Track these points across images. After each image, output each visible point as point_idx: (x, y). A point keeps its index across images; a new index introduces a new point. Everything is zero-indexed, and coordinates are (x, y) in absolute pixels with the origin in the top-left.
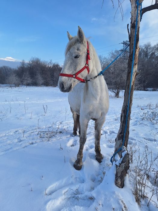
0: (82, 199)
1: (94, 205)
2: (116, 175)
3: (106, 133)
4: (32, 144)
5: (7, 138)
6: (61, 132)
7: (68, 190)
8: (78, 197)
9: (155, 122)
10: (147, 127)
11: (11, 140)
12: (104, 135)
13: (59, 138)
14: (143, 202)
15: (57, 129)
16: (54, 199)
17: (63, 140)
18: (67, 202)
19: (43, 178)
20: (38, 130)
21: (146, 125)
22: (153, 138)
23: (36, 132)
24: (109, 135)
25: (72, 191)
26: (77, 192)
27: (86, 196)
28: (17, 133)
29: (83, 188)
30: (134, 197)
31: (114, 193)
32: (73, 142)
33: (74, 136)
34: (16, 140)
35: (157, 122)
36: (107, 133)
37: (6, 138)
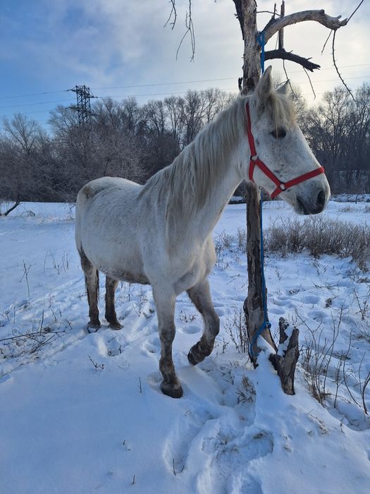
0: (242, 446)
1: (278, 443)
7: (204, 443)
13: (62, 345)
17: (76, 347)
18: (219, 466)
25: (212, 441)
26: (224, 438)
27: (248, 436)
29: (230, 426)
31: (292, 407)
32: (107, 345)
33: (95, 330)
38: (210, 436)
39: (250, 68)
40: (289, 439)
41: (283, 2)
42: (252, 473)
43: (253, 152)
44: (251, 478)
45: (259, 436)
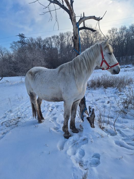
1: (89, 141)
7: (69, 143)
8: (77, 142)
18: (73, 148)
25: (71, 142)
26: (74, 141)
27: (81, 140)
29: (76, 138)
31: (93, 131)
38: (70, 141)
39: (75, 33)
40: (92, 139)
41: (84, 13)
44: (82, 149)
45: (84, 140)
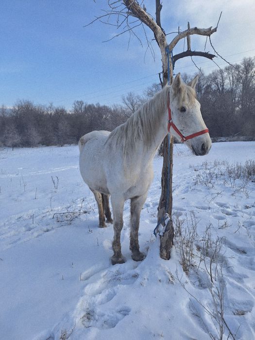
0: (124, 279)
1: (139, 280)
2: (161, 247)
3: (148, 206)
4: (48, 231)
5: (9, 228)
6: (85, 212)
7: (107, 273)
8: (120, 277)
9: (210, 185)
10: (201, 193)
11: (16, 230)
12: (146, 209)
14: (191, 271)
15: (79, 209)
16: (92, 283)
19: (73, 266)
20: (51, 213)
21: (200, 191)
22: (206, 205)
23: (49, 215)
24: (152, 208)
25: (111, 273)
26: (118, 273)
27: (129, 275)
28: (22, 219)
29: (125, 269)
30: (181, 266)
31: (159, 265)
34: (24, 229)
35: (213, 186)
36: (150, 206)
37: (7, 228)
38: (111, 270)
40: (146, 280)
41: (188, 23)
42: (116, 290)
43: (170, 118)
44: (114, 292)
